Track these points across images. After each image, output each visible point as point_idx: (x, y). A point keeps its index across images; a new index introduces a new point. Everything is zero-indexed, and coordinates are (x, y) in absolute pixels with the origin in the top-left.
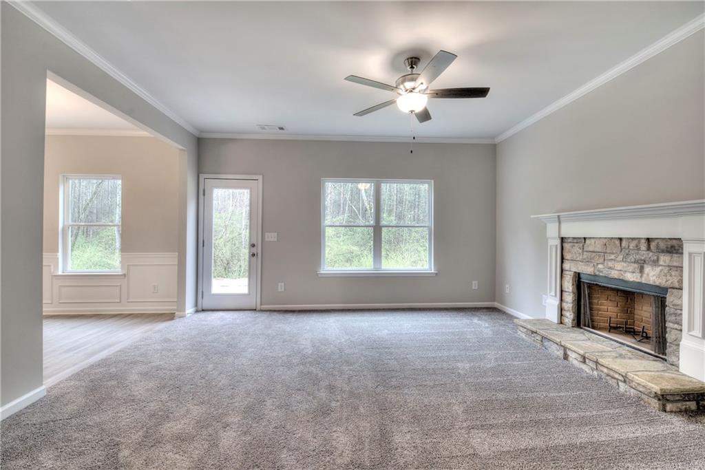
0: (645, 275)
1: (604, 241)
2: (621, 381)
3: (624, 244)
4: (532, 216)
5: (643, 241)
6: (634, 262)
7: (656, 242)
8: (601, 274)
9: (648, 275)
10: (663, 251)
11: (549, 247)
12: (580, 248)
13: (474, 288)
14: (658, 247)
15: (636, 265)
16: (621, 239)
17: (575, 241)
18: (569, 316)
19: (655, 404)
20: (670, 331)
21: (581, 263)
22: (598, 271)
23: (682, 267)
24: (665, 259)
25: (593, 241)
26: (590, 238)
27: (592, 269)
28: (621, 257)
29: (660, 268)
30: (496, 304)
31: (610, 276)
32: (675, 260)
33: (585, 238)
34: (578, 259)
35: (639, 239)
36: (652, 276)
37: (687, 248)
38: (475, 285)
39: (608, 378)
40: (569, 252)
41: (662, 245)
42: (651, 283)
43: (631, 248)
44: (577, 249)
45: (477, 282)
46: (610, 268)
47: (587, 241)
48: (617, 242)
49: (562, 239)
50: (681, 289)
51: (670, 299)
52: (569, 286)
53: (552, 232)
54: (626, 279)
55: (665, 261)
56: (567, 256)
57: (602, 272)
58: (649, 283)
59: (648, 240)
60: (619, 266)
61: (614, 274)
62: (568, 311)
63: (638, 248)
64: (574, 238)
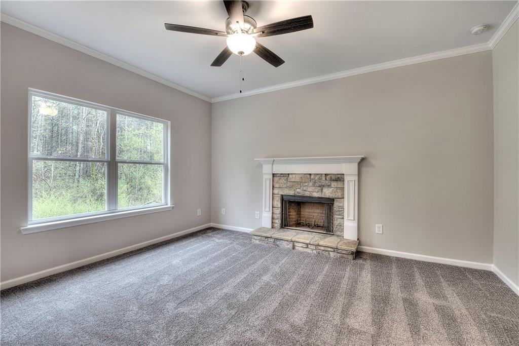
0: (323, 193)
1: (301, 175)
2: (332, 251)
3: (312, 177)
4: (255, 159)
5: (324, 175)
6: (319, 187)
7: (330, 175)
8: (299, 195)
9: (325, 193)
10: (334, 180)
11: (264, 180)
12: (285, 180)
13: (198, 215)
14: (331, 178)
15: (319, 188)
16: (310, 174)
17: (282, 176)
18: (278, 222)
19: (351, 257)
20: (337, 220)
21: (286, 189)
22: (298, 193)
23: (344, 188)
24: (334, 184)
25: (294, 175)
26: (292, 174)
27: (293, 192)
28: (311, 184)
29: (332, 189)
30: (212, 225)
31: (305, 195)
32: (339, 184)
33: (288, 174)
34: (284, 186)
35: (322, 174)
36: (327, 193)
37: (346, 179)
38: (199, 212)
39: (323, 252)
40: (277, 182)
41: (333, 177)
42: (327, 197)
43: (316, 179)
44: (283, 180)
45: (200, 210)
46: (305, 191)
47: (290, 176)
48: (309, 176)
49: (273, 174)
50: (343, 198)
51: (336, 204)
52: (278, 204)
53: (267, 170)
54: (314, 196)
55: (334, 185)
56: (276, 185)
57: (299, 193)
58: (326, 197)
59: (326, 174)
60: (310, 189)
61: (307, 194)
62: (277, 219)
63: (320, 179)
64: (281, 174)
